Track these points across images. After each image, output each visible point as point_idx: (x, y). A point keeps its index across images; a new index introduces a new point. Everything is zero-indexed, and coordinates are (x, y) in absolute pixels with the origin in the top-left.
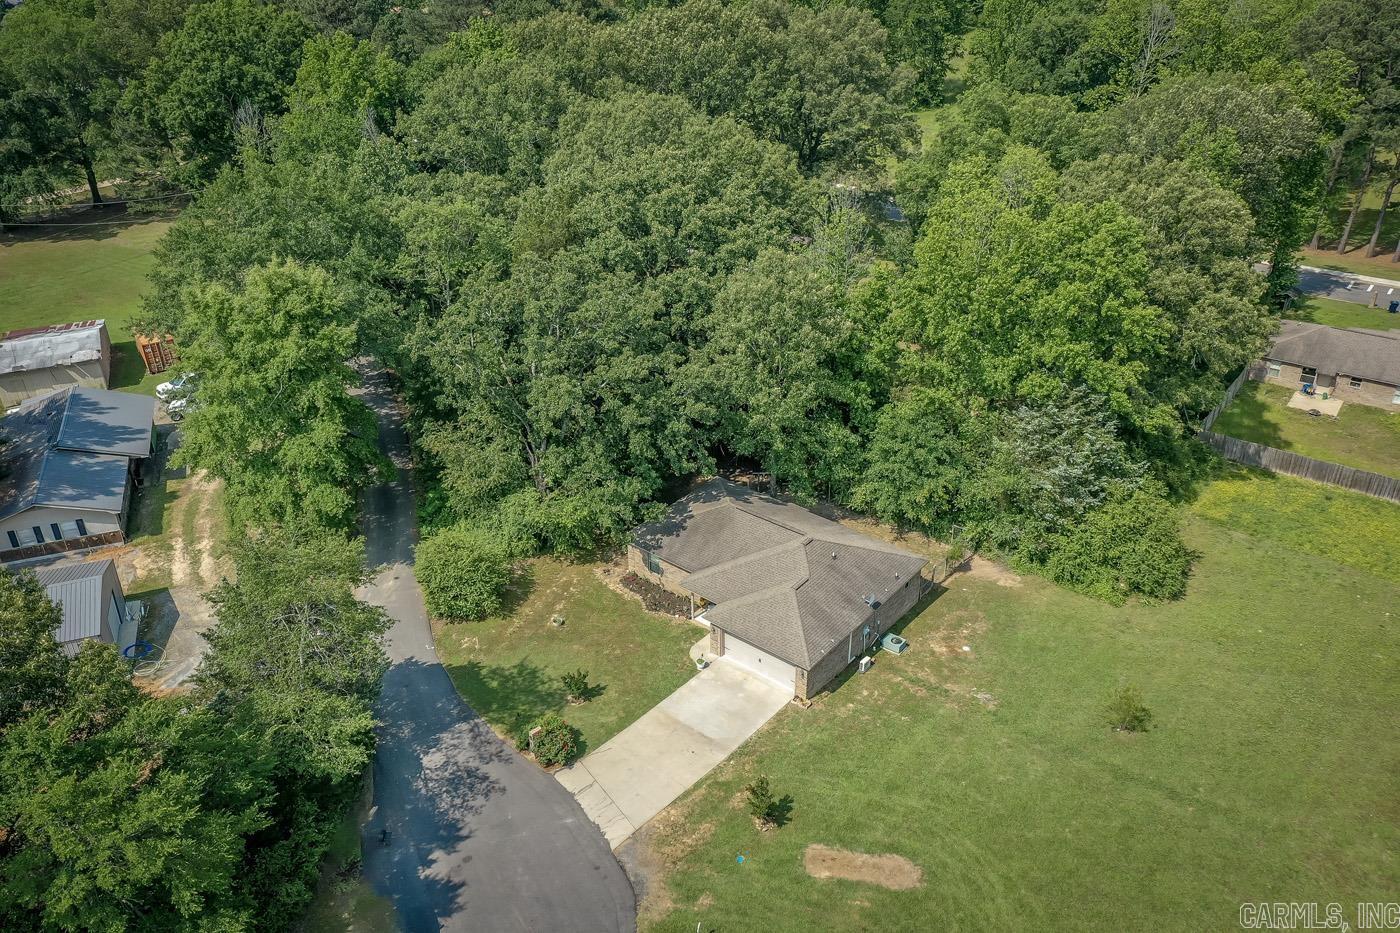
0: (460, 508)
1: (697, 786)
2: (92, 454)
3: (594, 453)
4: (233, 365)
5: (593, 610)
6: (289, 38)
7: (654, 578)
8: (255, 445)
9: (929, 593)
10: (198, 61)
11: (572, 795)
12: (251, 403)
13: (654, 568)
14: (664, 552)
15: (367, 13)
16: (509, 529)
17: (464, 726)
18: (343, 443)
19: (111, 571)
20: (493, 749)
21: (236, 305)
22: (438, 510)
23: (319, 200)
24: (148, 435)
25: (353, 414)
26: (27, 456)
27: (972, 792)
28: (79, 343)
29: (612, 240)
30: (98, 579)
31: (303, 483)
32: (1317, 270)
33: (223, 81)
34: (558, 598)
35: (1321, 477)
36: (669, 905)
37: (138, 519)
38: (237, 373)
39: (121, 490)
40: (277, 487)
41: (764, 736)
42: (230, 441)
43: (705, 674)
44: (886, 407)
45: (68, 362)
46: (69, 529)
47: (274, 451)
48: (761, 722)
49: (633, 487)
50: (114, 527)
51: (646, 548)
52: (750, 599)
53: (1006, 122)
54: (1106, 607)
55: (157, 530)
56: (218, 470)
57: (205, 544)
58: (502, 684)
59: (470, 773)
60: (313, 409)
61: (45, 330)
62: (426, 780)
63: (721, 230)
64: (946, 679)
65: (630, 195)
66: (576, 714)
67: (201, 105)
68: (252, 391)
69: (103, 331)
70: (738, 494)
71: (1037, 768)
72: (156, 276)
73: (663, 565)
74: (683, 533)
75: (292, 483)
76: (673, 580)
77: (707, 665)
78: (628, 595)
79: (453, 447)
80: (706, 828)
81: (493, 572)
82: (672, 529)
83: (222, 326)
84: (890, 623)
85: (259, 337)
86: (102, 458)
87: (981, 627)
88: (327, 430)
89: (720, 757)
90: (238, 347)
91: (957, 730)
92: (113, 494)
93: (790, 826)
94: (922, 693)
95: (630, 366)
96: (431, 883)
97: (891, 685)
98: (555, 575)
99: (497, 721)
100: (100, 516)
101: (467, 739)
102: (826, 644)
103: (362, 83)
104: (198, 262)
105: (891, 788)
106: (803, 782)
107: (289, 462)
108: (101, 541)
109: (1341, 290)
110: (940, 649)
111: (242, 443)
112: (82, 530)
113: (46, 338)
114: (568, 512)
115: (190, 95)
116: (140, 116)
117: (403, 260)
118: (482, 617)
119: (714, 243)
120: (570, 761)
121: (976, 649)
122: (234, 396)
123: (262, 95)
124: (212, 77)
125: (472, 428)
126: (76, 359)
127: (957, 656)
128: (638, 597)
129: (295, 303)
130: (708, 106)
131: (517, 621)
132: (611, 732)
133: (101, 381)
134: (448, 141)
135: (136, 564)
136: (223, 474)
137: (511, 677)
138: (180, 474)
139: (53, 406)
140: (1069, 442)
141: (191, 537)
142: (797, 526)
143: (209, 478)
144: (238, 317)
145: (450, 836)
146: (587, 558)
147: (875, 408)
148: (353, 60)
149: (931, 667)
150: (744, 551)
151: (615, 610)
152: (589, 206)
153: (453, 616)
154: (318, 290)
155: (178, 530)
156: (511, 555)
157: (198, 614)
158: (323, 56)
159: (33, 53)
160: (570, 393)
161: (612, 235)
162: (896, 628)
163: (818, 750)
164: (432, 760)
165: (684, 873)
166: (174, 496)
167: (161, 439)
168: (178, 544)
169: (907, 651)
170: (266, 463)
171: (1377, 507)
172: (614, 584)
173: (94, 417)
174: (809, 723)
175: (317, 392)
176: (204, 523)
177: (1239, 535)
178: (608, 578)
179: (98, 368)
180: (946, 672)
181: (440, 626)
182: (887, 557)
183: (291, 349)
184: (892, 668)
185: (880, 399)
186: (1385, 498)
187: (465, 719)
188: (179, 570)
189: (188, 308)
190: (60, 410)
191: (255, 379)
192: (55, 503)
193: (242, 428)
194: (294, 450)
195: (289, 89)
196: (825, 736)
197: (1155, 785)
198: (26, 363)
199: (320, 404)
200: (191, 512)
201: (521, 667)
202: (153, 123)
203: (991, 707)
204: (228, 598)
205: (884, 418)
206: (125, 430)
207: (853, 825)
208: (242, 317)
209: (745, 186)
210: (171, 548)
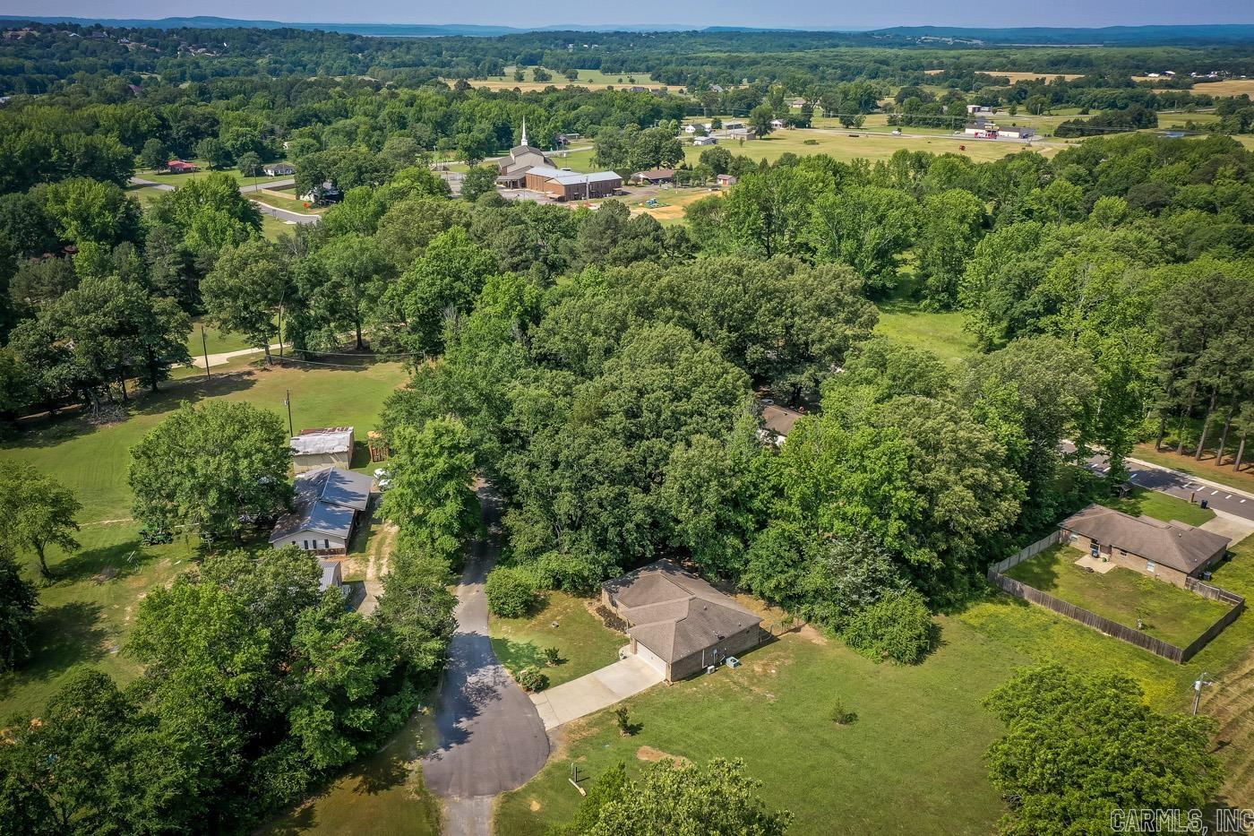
0: (518, 558)
1: (597, 712)
2: (337, 506)
3: (586, 536)
4: (412, 468)
5: (576, 622)
6: (482, 267)
7: (613, 610)
8: (418, 511)
9: (766, 639)
10: (428, 279)
11: (534, 705)
12: (417, 489)
13: (614, 604)
14: (619, 595)
15: (532, 250)
16: (541, 573)
17: (492, 667)
18: (461, 513)
19: (338, 567)
20: (502, 680)
21: (418, 439)
22: (507, 559)
23: (470, 384)
24: (366, 498)
25: (469, 500)
26: (306, 503)
27: (739, 739)
28: (338, 441)
29: (618, 420)
30: (333, 569)
31: (437, 533)
32: (1168, 471)
33: (441, 292)
34: (560, 613)
35: (1057, 610)
36: (564, 757)
37: (355, 544)
38: (413, 473)
39: (348, 526)
40: (424, 533)
41: (640, 696)
42: (404, 507)
43: (623, 662)
44: (765, 531)
45: (331, 452)
46: (321, 544)
47: (424, 515)
48: (643, 688)
49: (605, 556)
50: (342, 546)
51: (610, 592)
52: (653, 624)
53: (884, 365)
54: (870, 663)
55: (363, 550)
56: (397, 522)
57: (384, 561)
58: (517, 652)
59: (488, 688)
60: (447, 495)
61: (321, 430)
62: (466, 688)
63: (683, 418)
64: (754, 684)
65: (635, 393)
66: (549, 671)
67: (427, 304)
68: (419, 483)
69: (352, 435)
70: (668, 569)
71: (781, 732)
72: (384, 415)
73: (618, 603)
74: (631, 586)
75: (432, 532)
76: (622, 611)
77: (625, 658)
78: (597, 617)
79: (518, 524)
80: (595, 730)
81: (525, 593)
82: (626, 583)
83: (411, 447)
84: (735, 651)
85: (426, 456)
86: (342, 508)
87: (788, 662)
88: (452, 507)
89: (615, 701)
90: (415, 460)
91: (747, 709)
92: (344, 528)
93: (637, 736)
94: (737, 689)
95: (606, 491)
96: (458, 730)
97: (721, 682)
98: (562, 602)
99: (508, 667)
100: (337, 539)
101: (491, 672)
102: (684, 652)
103: (516, 303)
104: (405, 413)
105: (697, 729)
106: (653, 719)
107: (432, 521)
108: (335, 552)
109: (1178, 488)
110: (758, 669)
111: (411, 509)
112: (327, 545)
113: (323, 436)
114: (573, 565)
115: (422, 298)
116: (392, 306)
117: (509, 418)
118: (516, 616)
119: (679, 425)
120: (538, 690)
121: (779, 672)
122: (410, 484)
123: (462, 301)
124: (435, 289)
125: (529, 515)
126: (335, 451)
127: (765, 674)
128: (602, 619)
129: (446, 441)
130: (728, 325)
131: (534, 622)
132: (563, 681)
133: (347, 464)
134: (555, 344)
135: (350, 566)
136: (399, 524)
137: (522, 649)
138: (378, 522)
139: (322, 477)
140: (856, 563)
141: (379, 557)
142: (692, 590)
143: (392, 525)
144: (418, 445)
145: (471, 712)
146: (583, 594)
147: (757, 530)
148: (512, 289)
149: (748, 677)
150: (659, 600)
151: (588, 623)
152: (610, 399)
153: (501, 614)
154: (458, 435)
155: (373, 551)
156: (540, 587)
157: (375, 590)
158: (496, 286)
159: (340, 260)
160: (570, 502)
161: (619, 417)
162: (738, 656)
163: (667, 706)
164: (471, 679)
165: (577, 746)
166: (374, 533)
167: (373, 501)
168: (372, 559)
169: (739, 667)
170: (420, 521)
171: (1081, 632)
172: (592, 611)
173: (341, 485)
174: (668, 693)
175: (450, 487)
176: (387, 550)
177: (980, 636)
178: (590, 607)
179: (346, 456)
180: (755, 681)
181: (493, 618)
182: (739, 613)
183: (441, 464)
184: (726, 675)
185: (762, 525)
186: (1094, 628)
187: (494, 664)
188: (371, 573)
189: (396, 437)
190: (325, 479)
191: (421, 476)
192: (317, 529)
193: (411, 500)
194: (436, 516)
195: (478, 297)
196: (673, 700)
197: (839, 751)
198: (311, 450)
199: (451, 493)
200: (381, 543)
201: (529, 645)
202: (398, 311)
203: (772, 702)
204: (390, 583)
205: (762, 537)
206: (355, 494)
207: (669, 741)
208: (420, 445)
209: (705, 393)
210: (368, 561)
